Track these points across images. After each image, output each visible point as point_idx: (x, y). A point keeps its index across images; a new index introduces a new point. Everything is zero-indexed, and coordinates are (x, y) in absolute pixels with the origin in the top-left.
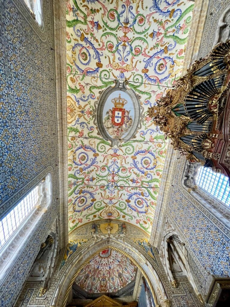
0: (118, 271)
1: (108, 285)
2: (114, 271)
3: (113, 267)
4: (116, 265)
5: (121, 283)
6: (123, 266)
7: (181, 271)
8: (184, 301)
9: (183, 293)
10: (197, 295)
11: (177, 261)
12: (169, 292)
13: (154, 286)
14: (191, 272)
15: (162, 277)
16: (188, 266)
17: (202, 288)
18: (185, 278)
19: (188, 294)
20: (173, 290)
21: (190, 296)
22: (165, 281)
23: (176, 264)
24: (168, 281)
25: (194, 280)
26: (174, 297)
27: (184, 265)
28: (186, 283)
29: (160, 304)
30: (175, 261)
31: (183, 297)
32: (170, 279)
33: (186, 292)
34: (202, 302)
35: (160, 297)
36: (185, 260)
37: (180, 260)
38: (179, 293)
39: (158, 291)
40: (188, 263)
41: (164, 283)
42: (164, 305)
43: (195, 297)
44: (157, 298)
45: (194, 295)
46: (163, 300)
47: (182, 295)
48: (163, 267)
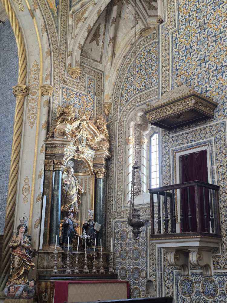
7: (99, 60)
8: (78, 99)
9: (82, 90)
10: (103, 102)
11: (103, 42)
12: (58, 78)
13: (29, 57)
14: (118, 70)
15: (56, 52)
16: (119, 59)
17: (122, 98)
18: (99, 74)
19: (90, 94)
20: (68, 79)
21: (92, 99)
22: (58, 60)
23: (98, 45)
24: (65, 63)
25: (116, 83)
26: (63, 87)
27: (114, 54)
28: (97, 81)
29: (29, 86)
30: (100, 41)
31: (80, 94)
32: (71, 62)
33: (88, 91)
34: (106, 112)
35: (33, 77)
36: (120, 49)
37: (111, 44)
38: (76, 87)
39: (35, 68)
40: (124, 57)
41: (56, 62)
42: (38, 90)
43: (99, 103)
44: (28, 76)
45: (99, 100)
46: (39, 83)
47: (80, 91)
48: (67, 37)
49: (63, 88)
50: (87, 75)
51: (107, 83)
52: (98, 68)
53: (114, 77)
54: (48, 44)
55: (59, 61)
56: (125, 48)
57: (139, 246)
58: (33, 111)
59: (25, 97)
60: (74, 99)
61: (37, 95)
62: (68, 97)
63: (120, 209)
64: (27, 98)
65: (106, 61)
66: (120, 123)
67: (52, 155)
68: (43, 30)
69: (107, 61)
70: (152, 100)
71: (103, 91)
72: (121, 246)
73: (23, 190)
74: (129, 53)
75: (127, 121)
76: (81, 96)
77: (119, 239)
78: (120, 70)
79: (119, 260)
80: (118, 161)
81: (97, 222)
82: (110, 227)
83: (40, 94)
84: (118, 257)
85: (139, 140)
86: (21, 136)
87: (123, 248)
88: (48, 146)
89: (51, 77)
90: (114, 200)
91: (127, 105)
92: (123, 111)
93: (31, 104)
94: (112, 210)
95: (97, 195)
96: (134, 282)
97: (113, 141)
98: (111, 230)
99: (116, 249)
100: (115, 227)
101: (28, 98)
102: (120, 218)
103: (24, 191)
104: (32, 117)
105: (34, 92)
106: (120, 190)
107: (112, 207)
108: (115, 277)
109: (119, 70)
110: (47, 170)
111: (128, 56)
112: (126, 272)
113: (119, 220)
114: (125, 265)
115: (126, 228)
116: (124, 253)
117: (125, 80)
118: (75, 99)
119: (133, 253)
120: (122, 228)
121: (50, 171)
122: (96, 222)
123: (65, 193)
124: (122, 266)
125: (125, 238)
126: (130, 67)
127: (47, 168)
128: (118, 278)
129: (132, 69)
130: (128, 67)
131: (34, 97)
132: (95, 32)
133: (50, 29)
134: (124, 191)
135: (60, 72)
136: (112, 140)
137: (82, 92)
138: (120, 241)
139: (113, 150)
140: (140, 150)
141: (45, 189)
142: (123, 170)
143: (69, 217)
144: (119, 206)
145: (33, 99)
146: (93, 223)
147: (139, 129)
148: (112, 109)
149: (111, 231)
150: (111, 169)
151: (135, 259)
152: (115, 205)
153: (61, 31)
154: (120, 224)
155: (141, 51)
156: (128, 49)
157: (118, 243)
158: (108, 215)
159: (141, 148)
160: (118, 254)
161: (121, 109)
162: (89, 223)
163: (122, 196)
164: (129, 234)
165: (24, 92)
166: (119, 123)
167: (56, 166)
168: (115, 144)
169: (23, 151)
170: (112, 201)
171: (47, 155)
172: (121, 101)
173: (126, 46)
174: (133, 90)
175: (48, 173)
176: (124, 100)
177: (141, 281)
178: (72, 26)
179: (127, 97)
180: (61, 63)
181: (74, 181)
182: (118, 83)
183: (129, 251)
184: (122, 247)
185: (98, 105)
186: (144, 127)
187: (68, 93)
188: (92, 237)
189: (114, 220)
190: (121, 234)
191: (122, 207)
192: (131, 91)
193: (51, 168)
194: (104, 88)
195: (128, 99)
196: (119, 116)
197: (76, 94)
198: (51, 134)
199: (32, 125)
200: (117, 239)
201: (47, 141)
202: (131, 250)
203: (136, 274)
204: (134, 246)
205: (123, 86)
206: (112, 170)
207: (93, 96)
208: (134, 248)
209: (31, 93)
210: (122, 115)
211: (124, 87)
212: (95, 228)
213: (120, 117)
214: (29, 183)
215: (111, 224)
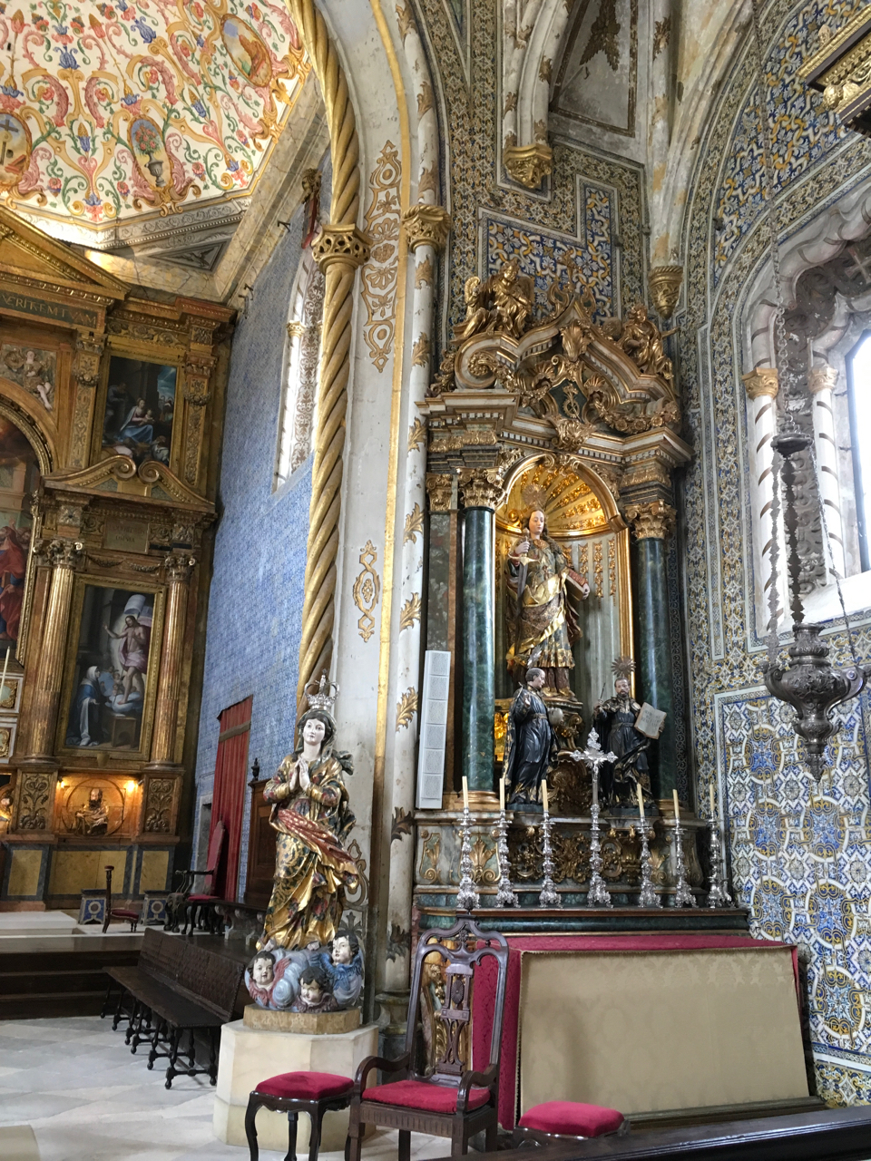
0: (130, 100)
1: (42, 164)
2: (102, 95)
3: (95, 65)
4: (123, 62)
5: (142, 185)
6: (175, 81)
7: (624, 125)
8: (547, 261)
9: (564, 227)
10: (649, 270)
11: (631, 51)
12: (469, 187)
13: (364, 134)
14: (698, 141)
15: (455, 100)
16: (700, 99)
17: (717, 232)
18: (627, 174)
19: (596, 243)
20: (506, 192)
21: (602, 258)
22: (467, 127)
23: (615, 68)
24: (494, 138)
25: (691, 192)
26: (488, 219)
27: (675, 89)
28: (621, 198)
29: (367, 231)
30: (619, 48)
31: (555, 243)
32: (516, 129)
33: (589, 232)
34: (663, 303)
35: (382, 197)
36: (701, 59)
37: (662, 46)
38: (538, 218)
39: (389, 166)
40: (718, 85)
41: (457, 133)
42: (396, 238)
43: (631, 273)
44: (362, 199)
45: (630, 264)
46: (398, 212)
47: (556, 234)
48: (499, 49)
49: (490, 222)
50: (578, 177)
51: (657, 200)
52: (624, 153)
53: (683, 173)
54: (422, 69)
55: (472, 132)
56: (717, 49)
57: (832, 794)
58: (383, 314)
59: (355, 268)
60: (532, 262)
61: (396, 253)
62: (509, 254)
63: (739, 652)
64: (362, 273)
65: (650, 123)
66: (716, 327)
67: (451, 456)
68: (404, 25)
69: (653, 118)
70: (844, 194)
71: (645, 230)
72: (756, 797)
73: (355, 592)
74: (736, 65)
75: (746, 311)
76: (560, 249)
77: (743, 769)
78: (706, 139)
79: (751, 854)
80: (719, 471)
81: (651, 703)
82: (704, 724)
83: (403, 247)
84: (747, 842)
85: (800, 377)
86: (346, 401)
87: (763, 804)
88: (436, 424)
89: (442, 185)
90: (711, 621)
91: (738, 251)
92: (727, 281)
93: (377, 291)
94: (706, 658)
95: (644, 602)
96: (822, 948)
97: (695, 403)
98: (711, 734)
99: (736, 810)
100: (724, 724)
101: (368, 272)
102: (743, 686)
103: (360, 596)
104: (381, 335)
105: (385, 246)
106: (733, 578)
107: (706, 647)
108: (742, 923)
109: (702, 140)
110: (438, 513)
111: (730, 77)
112: (784, 903)
113: (739, 692)
114: (779, 876)
115: (770, 722)
116: (769, 826)
117: (726, 167)
118: (537, 260)
119: (809, 823)
120: (751, 725)
121: (448, 513)
122: (645, 704)
123: (517, 597)
124: (765, 878)
125: (770, 763)
126: (742, 111)
127: (437, 504)
128: (753, 926)
129: (748, 115)
130: (733, 118)
131: (386, 265)
132: (598, 15)
133: (430, 26)
134: (753, 580)
135: (474, 167)
136: (692, 398)
137: (563, 235)
138: (749, 778)
139: (696, 433)
140: (809, 415)
141: (432, 581)
142: (740, 500)
143: (530, 683)
144: (735, 639)
145: (381, 273)
146: (631, 710)
147: (795, 337)
148: (683, 286)
149: (708, 738)
150: (693, 503)
151: (819, 850)
152: (717, 637)
153: (474, 31)
154: (743, 708)
155: (782, 35)
156: (729, 49)
157: (739, 783)
158: (695, 679)
159: (809, 405)
160: (743, 830)
161: (717, 275)
162: (614, 709)
163: (743, 599)
164: (786, 744)
165: (347, 251)
166: (712, 330)
167: (468, 494)
168: (703, 410)
169: (351, 453)
170: (704, 625)
171: (434, 456)
172: (713, 249)
173: (720, 40)
174: (762, 188)
175: (441, 522)
176: (726, 240)
177: (855, 946)
178: (515, 10)
179: (740, 223)
180: (477, 137)
181: (550, 555)
182: (700, 187)
183: (788, 815)
184: (760, 801)
185: (627, 279)
186: (818, 320)
187: (508, 240)
188: (630, 761)
189: (717, 697)
190: (749, 750)
191: (745, 640)
192: (751, 198)
193: (452, 504)
194: (647, 221)
195: (744, 229)
196: (712, 304)
197: (541, 242)
198: (443, 380)
199: (381, 362)
200: (734, 769)
201: (427, 404)
202: (798, 814)
203: (830, 913)
204: (811, 796)
205: (719, 190)
206: (698, 508)
207: (606, 248)
208: (809, 803)
209: (376, 253)
210: (724, 296)
211: (722, 192)
212: (641, 726)
213: (718, 304)
214: (375, 566)
215: (709, 711)
